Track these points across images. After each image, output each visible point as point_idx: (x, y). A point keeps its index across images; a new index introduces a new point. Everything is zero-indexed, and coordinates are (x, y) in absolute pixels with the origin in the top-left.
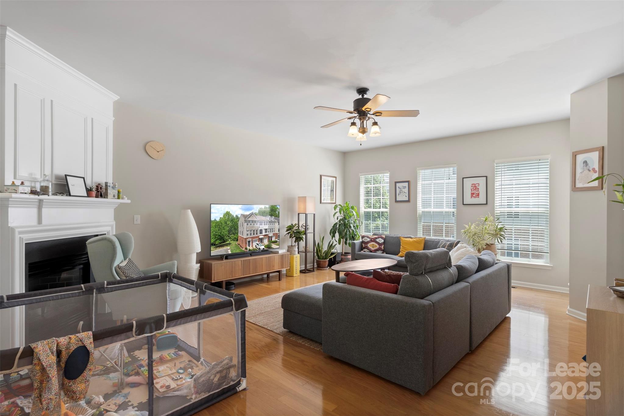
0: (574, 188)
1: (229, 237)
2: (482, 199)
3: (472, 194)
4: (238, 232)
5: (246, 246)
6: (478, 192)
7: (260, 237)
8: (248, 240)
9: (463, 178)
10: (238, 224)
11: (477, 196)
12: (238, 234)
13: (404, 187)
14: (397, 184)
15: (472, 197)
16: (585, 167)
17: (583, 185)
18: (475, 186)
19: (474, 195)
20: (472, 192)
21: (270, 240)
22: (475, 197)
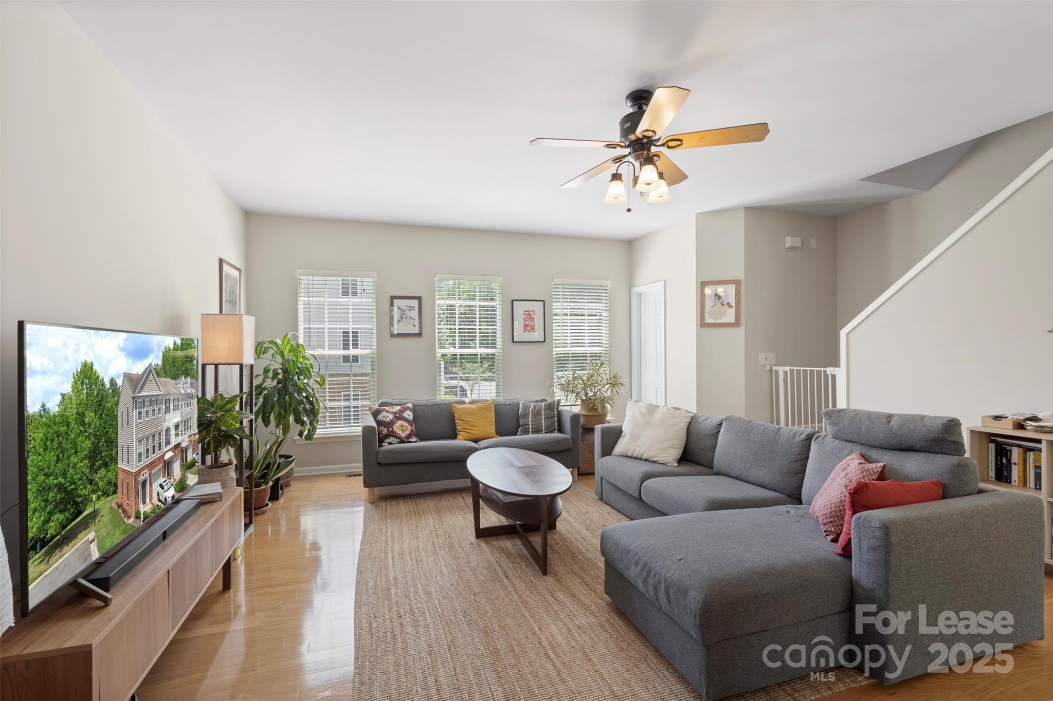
0: (703, 324)
1: (91, 482)
2: (537, 335)
3: (526, 326)
4: (117, 453)
5: (137, 504)
6: (533, 324)
7: (166, 458)
8: (141, 478)
9: (513, 301)
10: (116, 417)
11: (532, 329)
12: (117, 463)
13: (411, 308)
14: (394, 300)
15: (525, 330)
16: (717, 301)
17: (715, 320)
18: (529, 315)
19: (528, 328)
20: (525, 323)
21: (184, 462)
22: (529, 331)
